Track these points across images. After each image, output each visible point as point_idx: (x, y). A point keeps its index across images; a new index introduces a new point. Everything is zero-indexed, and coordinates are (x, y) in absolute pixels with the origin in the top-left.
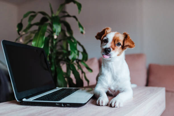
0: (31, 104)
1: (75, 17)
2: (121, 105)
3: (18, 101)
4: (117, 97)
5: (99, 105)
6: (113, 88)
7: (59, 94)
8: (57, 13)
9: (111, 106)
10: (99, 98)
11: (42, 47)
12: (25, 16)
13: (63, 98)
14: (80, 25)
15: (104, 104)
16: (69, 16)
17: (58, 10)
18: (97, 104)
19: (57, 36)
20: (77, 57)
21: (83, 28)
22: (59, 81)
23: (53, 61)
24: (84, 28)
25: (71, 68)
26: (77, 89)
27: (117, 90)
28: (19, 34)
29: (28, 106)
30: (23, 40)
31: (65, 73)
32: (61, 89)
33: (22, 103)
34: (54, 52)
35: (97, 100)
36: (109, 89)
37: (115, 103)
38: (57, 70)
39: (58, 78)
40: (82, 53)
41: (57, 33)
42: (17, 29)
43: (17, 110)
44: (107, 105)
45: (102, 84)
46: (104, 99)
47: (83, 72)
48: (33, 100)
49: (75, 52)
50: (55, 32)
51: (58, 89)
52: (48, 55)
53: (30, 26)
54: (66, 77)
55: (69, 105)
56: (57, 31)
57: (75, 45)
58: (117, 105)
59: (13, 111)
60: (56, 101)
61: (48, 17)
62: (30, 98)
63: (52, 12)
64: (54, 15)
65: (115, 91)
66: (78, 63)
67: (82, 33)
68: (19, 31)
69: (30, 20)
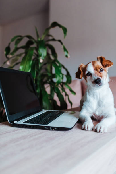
0: (22, 126)
1: (60, 41)
2: (106, 131)
3: (10, 123)
4: (101, 122)
5: (84, 130)
6: (97, 114)
7: (46, 117)
8: (43, 37)
9: (96, 131)
10: (85, 122)
11: (29, 71)
12: (13, 40)
13: (51, 122)
14: (65, 49)
15: (89, 129)
16: (54, 40)
17: (44, 34)
18: (83, 128)
19: (43, 60)
20: (61, 80)
21: (67, 52)
22: (44, 104)
23: (38, 83)
24: (69, 52)
25: (56, 91)
26: (63, 113)
27: (101, 115)
28: (7, 57)
29: (19, 128)
30: (10, 62)
31: (49, 95)
32: (47, 112)
33: (13, 125)
34: (40, 75)
35: (82, 125)
36: (94, 114)
37: (100, 129)
38: (42, 92)
39: (43, 100)
40: (66, 76)
41: (43, 57)
42: (5, 53)
43: (10, 132)
44: (92, 130)
45: (87, 109)
46: (89, 124)
47: (66, 95)
48: (23, 123)
49: (60, 76)
50: (41, 56)
51: (44, 111)
52: (35, 78)
53: (17, 49)
54: (50, 99)
55: (57, 129)
56: (42, 55)
57: (60, 68)
58: (102, 130)
59: (7, 133)
60: (45, 124)
61: (33, 41)
62: (21, 121)
63: (38, 36)
64: (39, 39)
65: (99, 116)
66: (62, 86)
67: (67, 56)
68: (6, 55)
69: (17, 43)
